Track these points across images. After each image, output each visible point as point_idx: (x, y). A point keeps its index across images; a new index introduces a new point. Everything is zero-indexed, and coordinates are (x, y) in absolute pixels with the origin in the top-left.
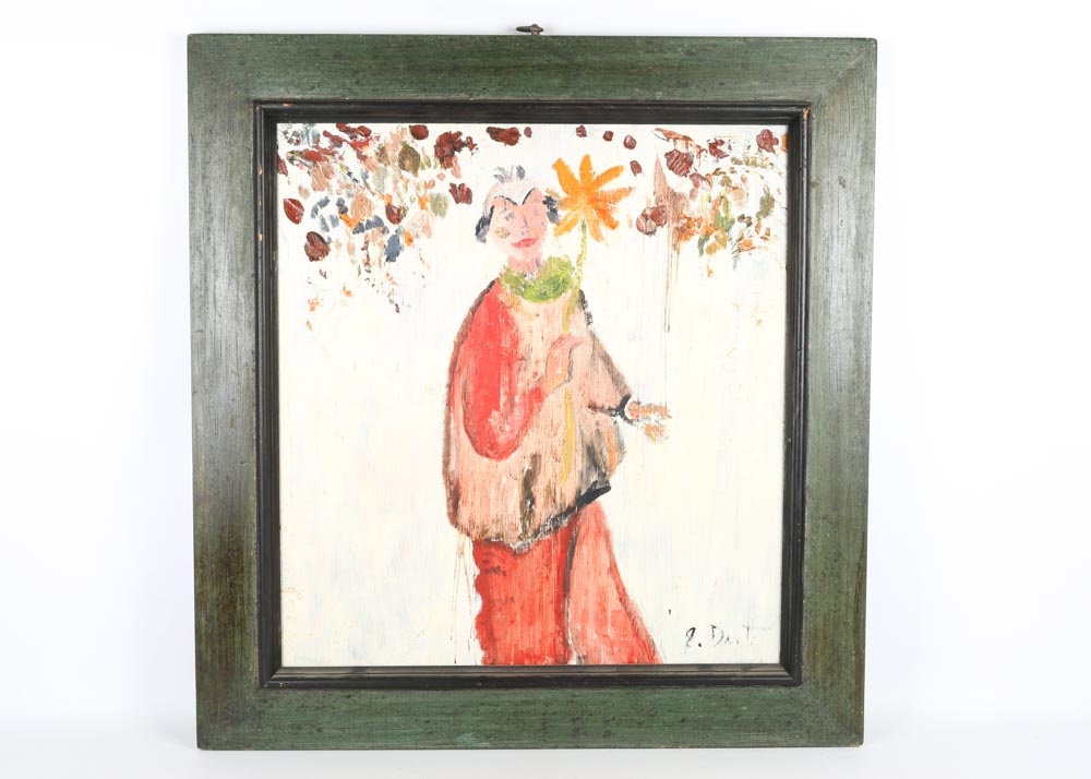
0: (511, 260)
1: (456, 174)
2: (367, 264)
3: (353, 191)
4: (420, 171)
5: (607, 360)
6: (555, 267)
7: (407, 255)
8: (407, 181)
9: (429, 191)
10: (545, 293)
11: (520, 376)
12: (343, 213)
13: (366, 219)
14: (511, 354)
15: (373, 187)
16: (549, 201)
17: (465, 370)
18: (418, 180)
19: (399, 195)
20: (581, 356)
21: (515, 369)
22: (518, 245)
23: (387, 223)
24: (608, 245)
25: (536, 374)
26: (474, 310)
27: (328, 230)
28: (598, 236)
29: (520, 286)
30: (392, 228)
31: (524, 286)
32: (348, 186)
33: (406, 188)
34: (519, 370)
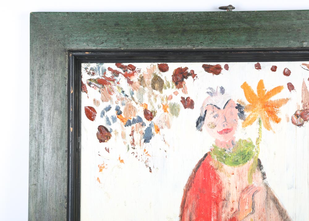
0: (217, 141)
1: (185, 92)
2: (133, 144)
3: (125, 102)
4: (163, 90)
5: (275, 201)
6: (243, 145)
7: (156, 139)
8: (156, 96)
9: (169, 102)
10: (237, 161)
11: (223, 210)
12: (119, 114)
13: (132, 118)
14: (218, 197)
15: (137, 100)
16: (239, 107)
17: (190, 207)
18: (162, 95)
19: (151, 104)
20: (260, 199)
21: (220, 206)
22: (221, 133)
23: (144, 120)
24: (274, 132)
25: (233, 209)
26: (195, 171)
27: (110, 124)
28: (268, 127)
29: (223, 156)
30: (147, 123)
31: (225, 157)
32: (122, 99)
33: (156, 100)
34: (223, 207)
